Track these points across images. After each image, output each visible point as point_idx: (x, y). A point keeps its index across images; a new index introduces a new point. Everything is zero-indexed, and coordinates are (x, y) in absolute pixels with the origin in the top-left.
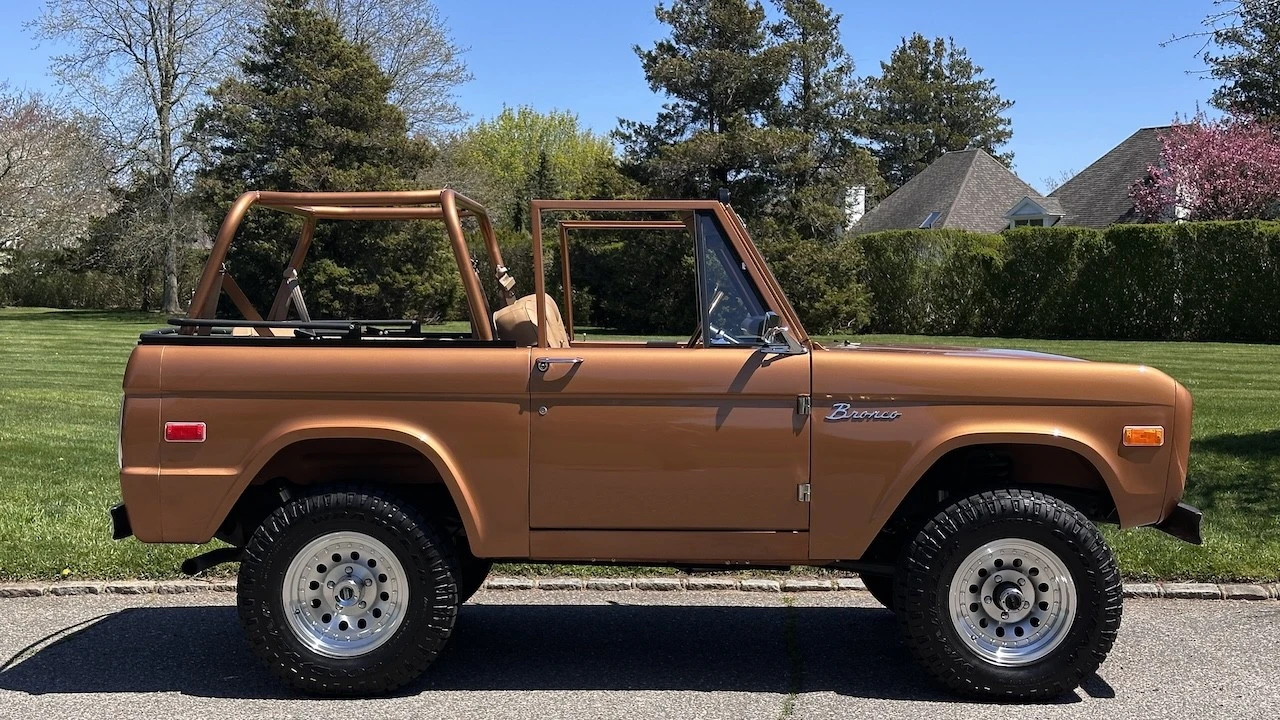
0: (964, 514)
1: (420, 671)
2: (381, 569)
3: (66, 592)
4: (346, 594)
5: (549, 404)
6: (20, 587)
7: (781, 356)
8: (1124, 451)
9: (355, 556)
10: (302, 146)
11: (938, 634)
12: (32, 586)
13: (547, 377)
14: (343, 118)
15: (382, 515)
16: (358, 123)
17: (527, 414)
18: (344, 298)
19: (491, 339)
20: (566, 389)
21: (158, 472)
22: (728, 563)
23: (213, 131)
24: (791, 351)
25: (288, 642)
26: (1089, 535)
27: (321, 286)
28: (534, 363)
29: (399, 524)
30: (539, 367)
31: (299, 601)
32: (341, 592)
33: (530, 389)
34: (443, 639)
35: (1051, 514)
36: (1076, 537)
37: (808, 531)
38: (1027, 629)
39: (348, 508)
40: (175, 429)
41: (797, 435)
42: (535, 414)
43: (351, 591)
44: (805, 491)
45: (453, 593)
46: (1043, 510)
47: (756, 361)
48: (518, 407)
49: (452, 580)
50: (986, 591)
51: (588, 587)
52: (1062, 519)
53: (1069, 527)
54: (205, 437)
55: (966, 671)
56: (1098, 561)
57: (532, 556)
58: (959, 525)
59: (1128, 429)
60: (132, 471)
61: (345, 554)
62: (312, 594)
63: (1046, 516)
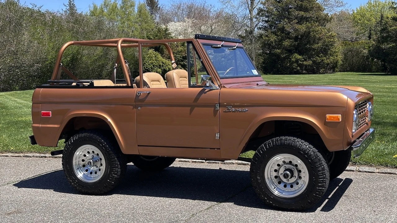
0: (269, 145)
1: (110, 188)
2: (100, 156)
4: (89, 163)
5: (141, 106)
7: (211, 90)
8: (326, 124)
9: (93, 152)
10: (288, 18)
11: (261, 186)
14: (300, 8)
15: (97, 140)
16: (306, 10)
17: (135, 109)
18: (301, 66)
19: (130, 85)
20: (146, 101)
21: (40, 126)
22: (199, 159)
23: (262, 15)
24: (214, 88)
25: (74, 177)
26: (312, 153)
27: (293, 62)
28: (137, 93)
29: (101, 143)
30: (138, 95)
31: (79, 165)
33: (135, 101)
34: (115, 179)
35: (298, 145)
36: (307, 154)
37: (220, 149)
38: (294, 185)
39: (88, 137)
40: (44, 113)
41: (215, 117)
42: (137, 109)
44: (218, 135)
45: (118, 165)
47: (202, 92)
48: (132, 107)
49: (117, 160)
50: (281, 171)
52: (302, 147)
53: (305, 150)
54: (51, 116)
55: (269, 198)
56: (315, 163)
57: (140, 154)
58: (266, 148)
59: (328, 116)
60: (34, 125)
61: (91, 152)
62: (82, 163)
63: (296, 146)
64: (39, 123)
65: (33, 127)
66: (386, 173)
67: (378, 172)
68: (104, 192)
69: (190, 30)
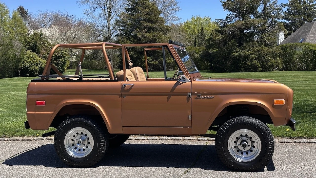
0: (231, 123)
1: (97, 161)
2: (88, 136)
3: (37, 140)
4: (79, 142)
5: (126, 95)
6: (27, 138)
7: (184, 82)
8: (274, 106)
9: (82, 133)
10: (139, 28)
11: (225, 154)
12: (30, 138)
13: (125, 89)
14: (149, 21)
15: (87, 123)
16: (152, 22)
17: (121, 98)
19: (114, 79)
20: (130, 92)
21: (35, 113)
22: (173, 135)
23: (119, 25)
24: (186, 81)
25: (66, 154)
26: (264, 128)
28: (122, 85)
29: (91, 125)
30: (123, 86)
31: (69, 144)
32: (78, 142)
33: (121, 92)
34: (102, 154)
35: (254, 123)
36: (261, 129)
37: (191, 127)
38: (250, 152)
39: (79, 121)
40: (38, 102)
41: (188, 102)
42: (123, 98)
43: (80, 142)
44: (190, 117)
45: (104, 143)
46: (252, 122)
47: (177, 84)
48: (118, 96)
49: (104, 139)
50: (239, 142)
51: (159, 140)
52: (257, 124)
53: (259, 126)
54: (45, 104)
55: (232, 163)
56: (267, 135)
57: (124, 133)
58: (229, 126)
59: (275, 100)
60: (29, 112)
61: (79, 133)
62: (72, 142)
63: (253, 123)
64: (34, 111)
65: (28, 115)
66: (284, 142)
67: (279, 142)
68: (92, 165)
69: (57, 35)
